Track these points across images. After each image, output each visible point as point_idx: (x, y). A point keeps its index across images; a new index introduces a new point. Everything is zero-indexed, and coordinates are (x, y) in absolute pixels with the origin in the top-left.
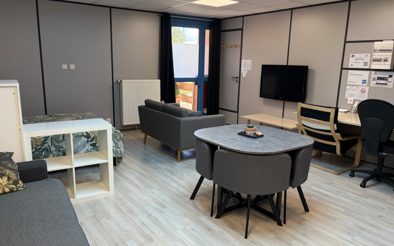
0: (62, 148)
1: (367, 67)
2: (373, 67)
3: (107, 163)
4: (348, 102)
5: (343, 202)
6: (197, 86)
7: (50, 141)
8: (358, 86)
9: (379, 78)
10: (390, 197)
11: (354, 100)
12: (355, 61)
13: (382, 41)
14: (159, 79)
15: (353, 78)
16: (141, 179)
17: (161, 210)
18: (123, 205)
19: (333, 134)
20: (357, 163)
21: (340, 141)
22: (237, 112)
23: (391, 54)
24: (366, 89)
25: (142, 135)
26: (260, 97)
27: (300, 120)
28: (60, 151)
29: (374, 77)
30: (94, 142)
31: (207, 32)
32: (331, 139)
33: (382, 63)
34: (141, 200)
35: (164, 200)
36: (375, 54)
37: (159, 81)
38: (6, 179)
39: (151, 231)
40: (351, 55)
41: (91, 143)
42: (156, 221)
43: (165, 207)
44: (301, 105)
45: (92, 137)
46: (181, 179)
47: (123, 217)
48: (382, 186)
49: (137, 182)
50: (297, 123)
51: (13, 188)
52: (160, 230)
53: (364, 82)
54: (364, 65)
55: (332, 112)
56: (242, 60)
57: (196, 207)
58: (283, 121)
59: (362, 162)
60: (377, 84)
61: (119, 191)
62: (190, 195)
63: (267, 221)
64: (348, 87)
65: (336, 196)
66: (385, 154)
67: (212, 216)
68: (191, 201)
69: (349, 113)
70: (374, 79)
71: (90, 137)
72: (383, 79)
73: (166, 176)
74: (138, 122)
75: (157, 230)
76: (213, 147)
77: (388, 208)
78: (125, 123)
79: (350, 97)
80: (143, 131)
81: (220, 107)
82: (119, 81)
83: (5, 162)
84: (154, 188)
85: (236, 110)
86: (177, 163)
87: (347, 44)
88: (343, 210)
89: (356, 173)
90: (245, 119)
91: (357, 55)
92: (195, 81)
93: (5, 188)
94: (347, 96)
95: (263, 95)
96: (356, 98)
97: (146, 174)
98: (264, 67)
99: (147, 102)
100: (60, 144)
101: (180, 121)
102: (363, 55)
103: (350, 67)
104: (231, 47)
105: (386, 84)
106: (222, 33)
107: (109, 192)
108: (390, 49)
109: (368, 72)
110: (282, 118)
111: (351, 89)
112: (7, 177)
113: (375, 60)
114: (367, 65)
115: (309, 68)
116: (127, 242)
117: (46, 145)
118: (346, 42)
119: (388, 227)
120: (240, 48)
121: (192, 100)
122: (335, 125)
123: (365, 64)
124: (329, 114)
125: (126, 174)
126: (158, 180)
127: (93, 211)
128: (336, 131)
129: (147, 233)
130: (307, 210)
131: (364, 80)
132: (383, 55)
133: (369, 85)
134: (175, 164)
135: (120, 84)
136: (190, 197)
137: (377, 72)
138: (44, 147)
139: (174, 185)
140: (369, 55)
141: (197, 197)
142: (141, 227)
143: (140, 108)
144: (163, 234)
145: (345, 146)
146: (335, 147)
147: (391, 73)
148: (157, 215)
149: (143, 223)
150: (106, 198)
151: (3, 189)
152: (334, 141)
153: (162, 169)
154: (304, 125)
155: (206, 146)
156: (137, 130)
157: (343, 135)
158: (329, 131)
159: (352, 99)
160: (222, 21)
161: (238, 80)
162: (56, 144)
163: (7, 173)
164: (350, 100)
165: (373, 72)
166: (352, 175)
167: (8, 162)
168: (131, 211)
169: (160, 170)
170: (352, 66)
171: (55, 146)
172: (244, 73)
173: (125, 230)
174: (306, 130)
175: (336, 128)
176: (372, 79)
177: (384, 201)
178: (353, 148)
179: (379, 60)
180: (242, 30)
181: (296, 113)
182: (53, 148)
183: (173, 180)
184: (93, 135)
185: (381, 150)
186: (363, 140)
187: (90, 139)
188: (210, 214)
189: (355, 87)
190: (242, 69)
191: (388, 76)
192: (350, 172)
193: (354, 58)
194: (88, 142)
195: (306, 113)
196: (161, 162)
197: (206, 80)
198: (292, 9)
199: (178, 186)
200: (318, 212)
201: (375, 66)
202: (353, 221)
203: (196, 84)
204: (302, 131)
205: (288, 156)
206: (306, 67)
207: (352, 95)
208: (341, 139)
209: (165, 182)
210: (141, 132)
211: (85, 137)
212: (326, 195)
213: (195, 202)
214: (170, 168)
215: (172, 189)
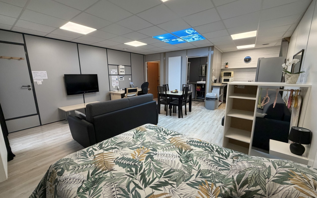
1: (117, 74)
12: (113, 72)
15: (114, 78)
22: (38, 114)
23: (124, 70)
24: (118, 82)
36: (120, 70)
40: (111, 70)
55: (137, 88)
56: (33, 72)
60: (120, 79)
64: (112, 82)
79: (114, 85)
91: (113, 70)
103: (112, 74)
105: (122, 79)
108: (124, 68)
109: (117, 76)
110: (84, 104)
115: (97, 75)
118: (108, 65)
120: (25, 61)
131: (117, 79)
132: (122, 70)
133: (118, 80)
161: (31, 87)
164: (114, 87)
165: (119, 76)
172: (38, 82)
179: (122, 72)
180: (24, 45)
189: (114, 82)
190: (34, 79)
191: (122, 77)
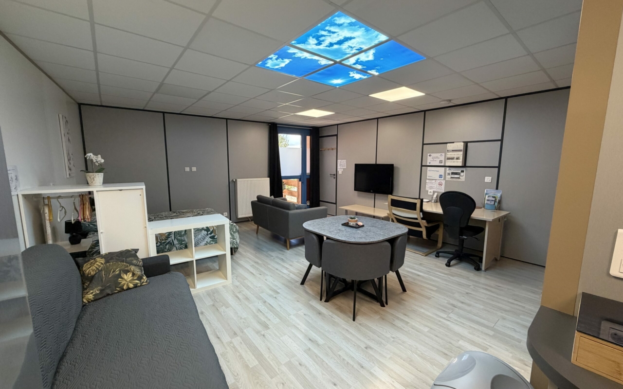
0: (184, 241)
2: (447, 165)
3: (225, 255)
4: (429, 194)
5: (434, 281)
6: (301, 182)
7: (173, 235)
8: (436, 180)
9: (453, 173)
10: (472, 274)
11: (433, 191)
12: (432, 160)
13: (453, 143)
14: (268, 177)
15: (431, 173)
16: (256, 267)
17: (275, 296)
18: (240, 292)
19: (419, 221)
20: (440, 245)
21: (426, 227)
22: (336, 203)
23: (462, 153)
24: (443, 182)
25: (255, 227)
26: (355, 190)
27: (390, 210)
28: (182, 244)
29: (449, 172)
30: (213, 234)
31: (308, 138)
32: (418, 225)
33: (455, 160)
34: (257, 287)
35: (277, 286)
36: (448, 153)
37: (269, 179)
38: (131, 275)
39: (266, 317)
40: (429, 154)
41: (210, 235)
42: (271, 308)
43: (278, 293)
44: (391, 197)
45: (211, 230)
46: (290, 265)
47: (241, 305)
48: (463, 265)
49: (251, 270)
50: (388, 212)
51: (137, 283)
52: (275, 317)
53: (441, 176)
54: (440, 163)
55: (418, 202)
56: (338, 161)
57: (307, 292)
58: (374, 210)
59: (444, 244)
60: (451, 178)
61: (236, 279)
62: (300, 280)
63: (371, 302)
64: (427, 181)
65: (427, 275)
66: (465, 237)
67: (321, 300)
68: (301, 286)
69: (430, 202)
70: (449, 174)
71: (209, 230)
72: (456, 174)
73: (278, 263)
74: (251, 215)
75: (272, 316)
76: (320, 237)
77: (473, 285)
78: (240, 216)
79: (430, 189)
80: (255, 223)
81: (321, 199)
82: (234, 180)
83: (130, 259)
84: (267, 275)
85: (335, 202)
86: (286, 251)
87: (424, 146)
88: (435, 289)
89: (440, 254)
90: (343, 209)
91: (433, 155)
92: (300, 178)
93: (129, 284)
94: (427, 188)
95: (356, 189)
96: (435, 190)
97: (260, 262)
98: (357, 166)
99: (258, 197)
100: (183, 238)
101: (288, 213)
102: (438, 155)
103: (428, 164)
104: (328, 150)
105: (459, 178)
106: (320, 139)
107: (226, 281)
108: (461, 149)
109: (443, 168)
110: (373, 208)
111: (430, 183)
112: (131, 273)
113: (449, 159)
114: (442, 163)
115: (394, 166)
116: (245, 331)
117: (169, 239)
118: (423, 144)
119: (477, 303)
120: (335, 150)
121: (297, 194)
122: (421, 214)
123: (441, 161)
124: (415, 204)
125: (242, 262)
126: (271, 267)
127: (212, 300)
128: (422, 219)
129: (263, 320)
130: (404, 290)
131: (441, 175)
132: (455, 155)
133: (445, 179)
134: (285, 252)
135: (235, 183)
136: (300, 283)
137: (451, 168)
138: (168, 241)
139: (285, 271)
140: (443, 154)
141: (307, 282)
142: (257, 314)
143: (253, 203)
144: (278, 320)
145: (430, 231)
146: (422, 232)
147: (462, 169)
148: (271, 301)
149: (259, 310)
150: (224, 287)
151: (127, 285)
152: (420, 227)
153: (273, 256)
154: (394, 214)
155: (315, 237)
156: (250, 222)
157: (428, 222)
158: (416, 219)
159: (432, 191)
160: (320, 129)
161: (335, 176)
162: (179, 238)
163: (132, 269)
164: (430, 192)
165: (448, 169)
166: (437, 256)
167: (133, 258)
168: (247, 299)
169: (272, 258)
170: (430, 163)
171: (177, 239)
172: (340, 171)
173: (243, 317)
174: (396, 218)
175: (422, 216)
176: (447, 174)
177: (468, 278)
178: (436, 232)
179: (453, 159)
180: (337, 135)
181: (387, 203)
182: (176, 242)
183: (284, 267)
184: (212, 229)
185: (461, 234)
186: (445, 225)
187: (209, 232)
188: (319, 298)
189: (434, 181)
190: (338, 168)
191: (460, 172)
192: (435, 253)
193: (431, 157)
194: (207, 234)
195: (395, 203)
196: (273, 251)
197: (309, 177)
198: (378, 118)
199: (289, 273)
200: (413, 292)
201: (449, 163)
202: (445, 299)
203: (300, 180)
204: (392, 219)
205: (388, 244)
206: (392, 165)
207: (431, 188)
208: (426, 225)
209: (277, 269)
210: (254, 224)
211: (205, 230)
212: (419, 275)
213: (304, 287)
214: (280, 256)
215: (284, 276)
